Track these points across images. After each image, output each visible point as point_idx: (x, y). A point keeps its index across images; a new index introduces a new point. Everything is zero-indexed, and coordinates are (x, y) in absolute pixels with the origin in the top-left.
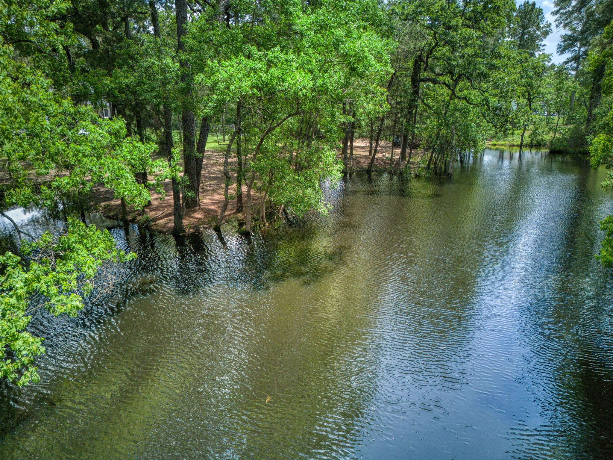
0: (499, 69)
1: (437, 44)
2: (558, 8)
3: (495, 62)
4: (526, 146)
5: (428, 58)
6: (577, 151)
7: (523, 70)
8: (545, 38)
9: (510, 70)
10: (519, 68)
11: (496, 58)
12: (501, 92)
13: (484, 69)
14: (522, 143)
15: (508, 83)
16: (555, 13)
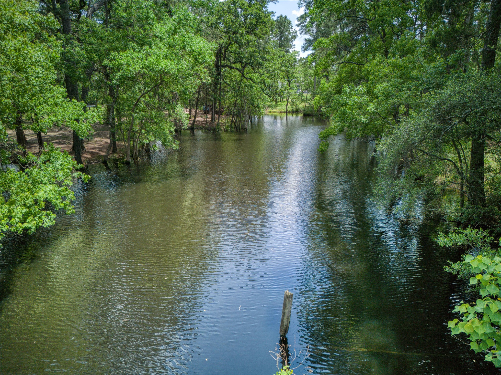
0: (269, 61)
1: (230, 43)
2: (299, 22)
3: (266, 56)
4: (290, 112)
5: (225, 51)
6: (318, 114)
7: (283, 62)
8: (294, 40)
9: (275, 61)
10: (280, 61)
11: (266, 54)
12: (271, 75)
13: (260, 60)
14: (287, 110)
15: (275, 70)
16: (298, 25)
